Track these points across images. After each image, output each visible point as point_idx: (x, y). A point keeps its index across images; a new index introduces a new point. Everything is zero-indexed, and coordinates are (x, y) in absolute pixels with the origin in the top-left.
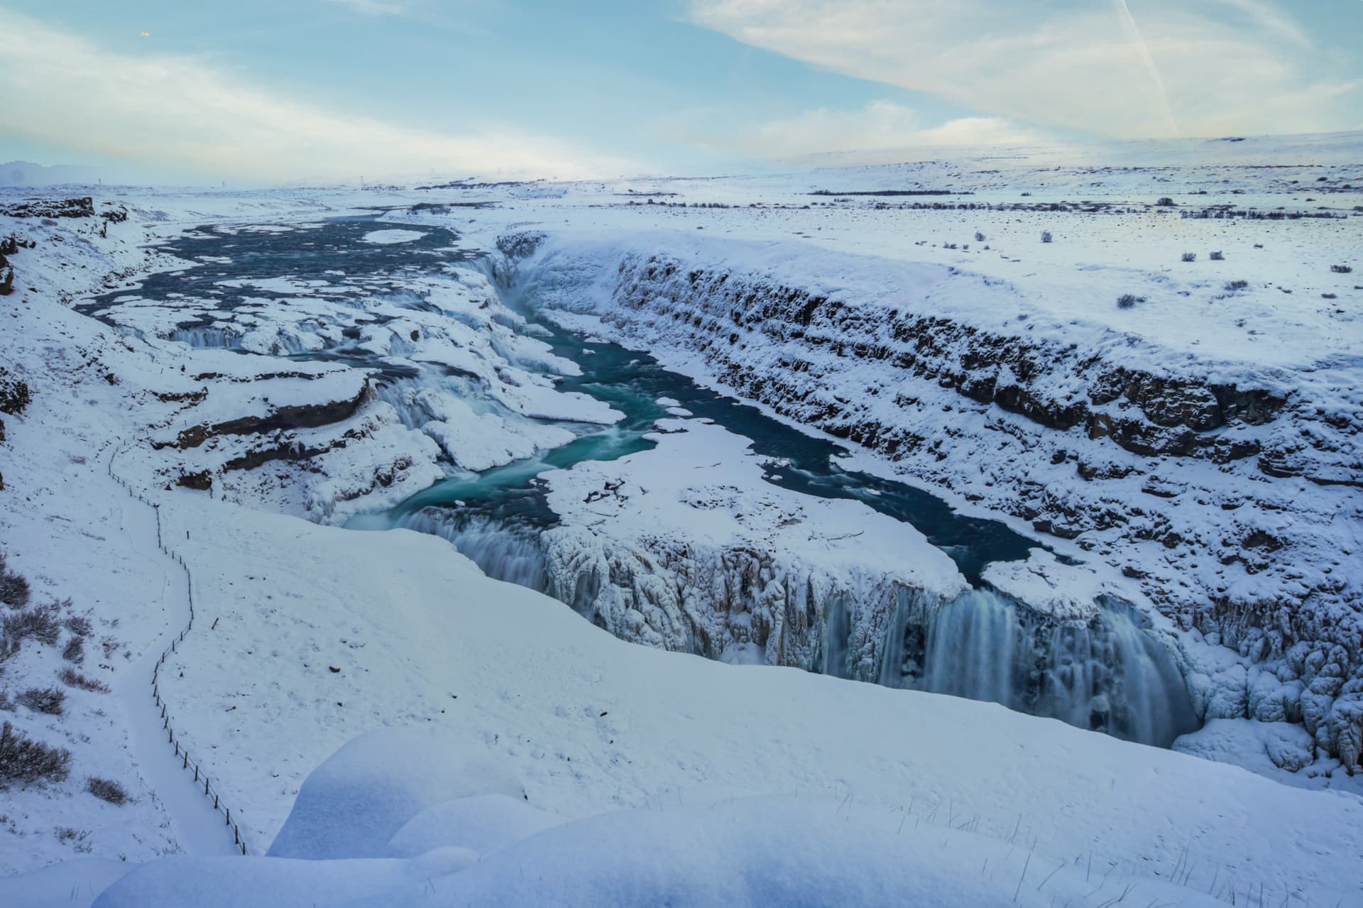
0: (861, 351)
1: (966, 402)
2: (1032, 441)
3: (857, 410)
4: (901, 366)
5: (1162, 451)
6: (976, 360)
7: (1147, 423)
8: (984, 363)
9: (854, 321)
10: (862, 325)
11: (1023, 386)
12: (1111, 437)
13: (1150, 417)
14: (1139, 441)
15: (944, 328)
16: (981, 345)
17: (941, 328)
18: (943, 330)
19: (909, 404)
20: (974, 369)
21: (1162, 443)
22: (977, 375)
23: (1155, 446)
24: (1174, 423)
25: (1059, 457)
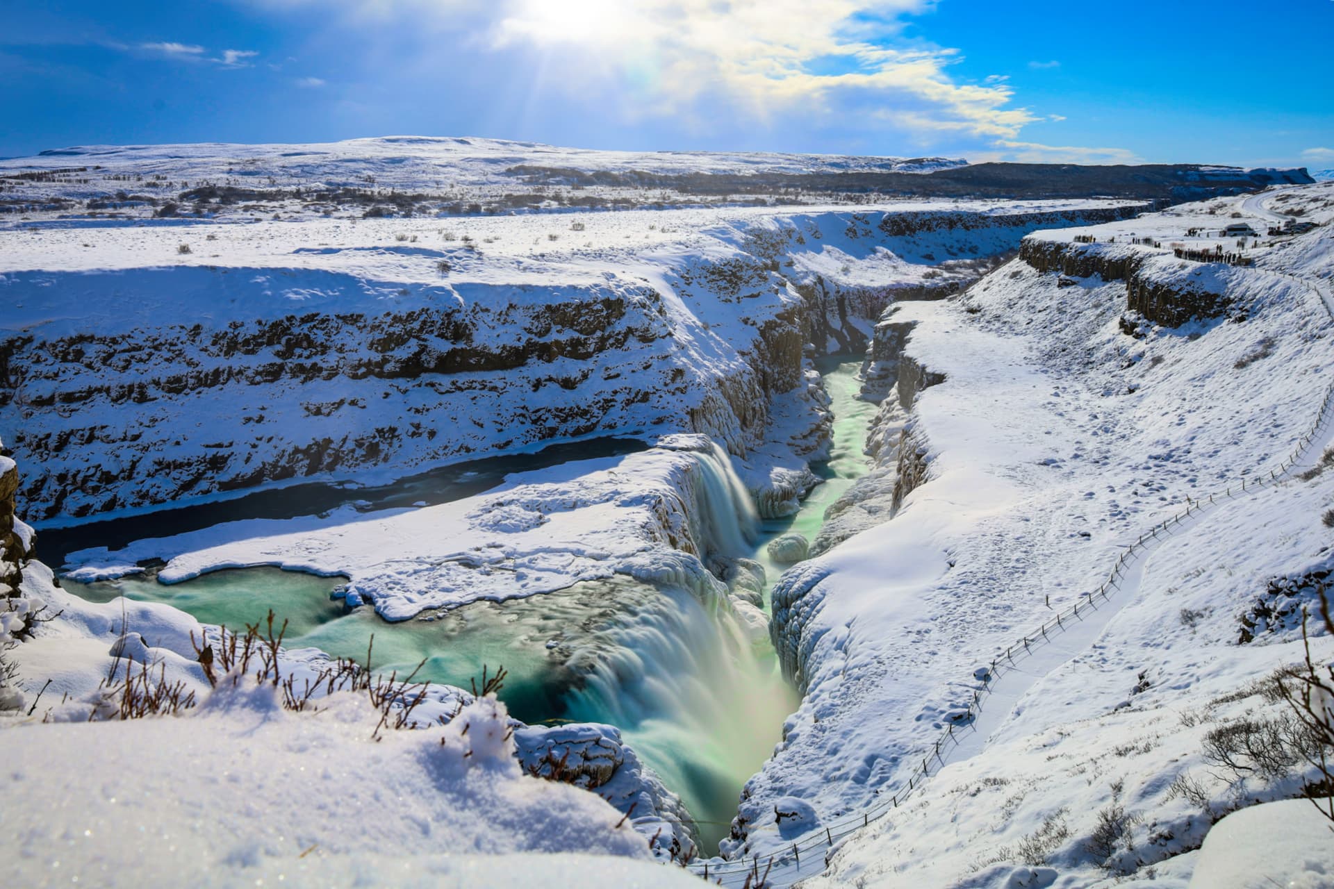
0: (175, 386)
1: (402, 383)
2: (500, 385)
3: (254, 446)
4: (266, 381)
5: (594, 351)
6: (392, 341)
7: (583, 337)
8: (400, 341)
9: (133, 353)
10: (150, 355)
11: (461, 345)
12: (562, 355)
13: (581, 332)
14: (582, 351)
15: (315, 323)
16: (391, 325)
17: (312, 324)
18: (314, 326)
19: (336, 408)
20: (393, 349)
21: (593, 346)
22: (403, 353)
23: (591, 350)
24: (594, 332)
25: (537, 385)
